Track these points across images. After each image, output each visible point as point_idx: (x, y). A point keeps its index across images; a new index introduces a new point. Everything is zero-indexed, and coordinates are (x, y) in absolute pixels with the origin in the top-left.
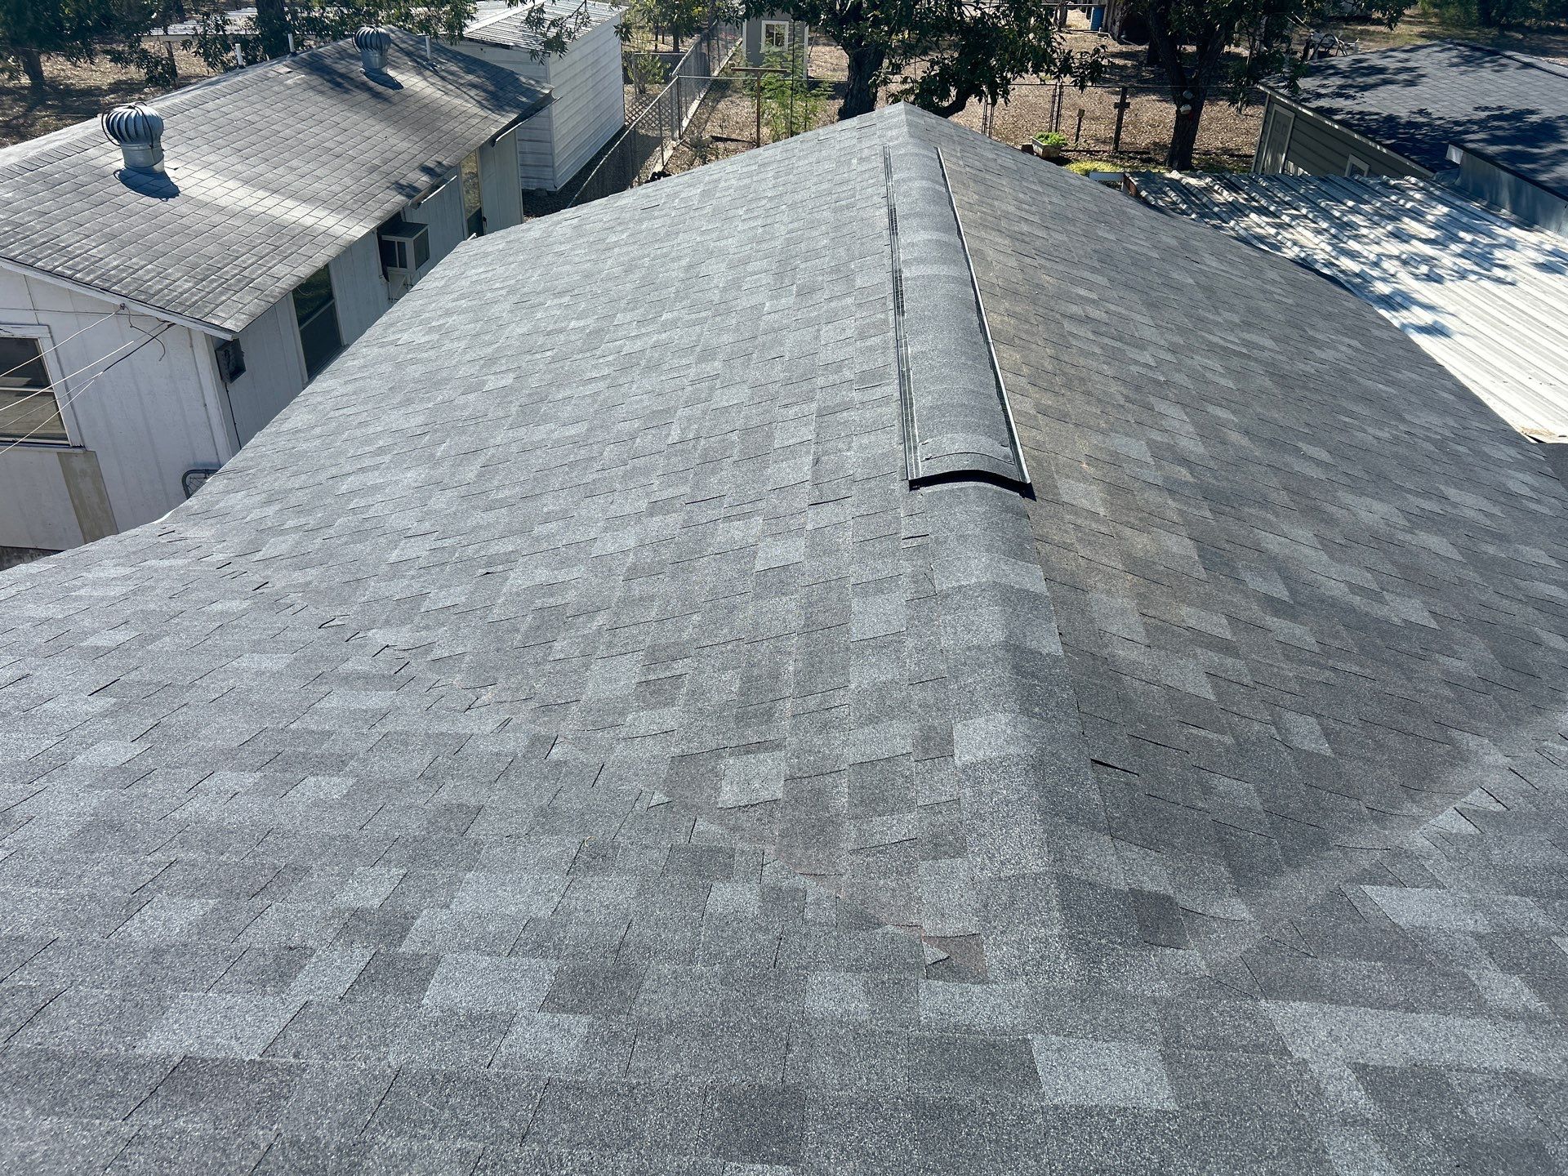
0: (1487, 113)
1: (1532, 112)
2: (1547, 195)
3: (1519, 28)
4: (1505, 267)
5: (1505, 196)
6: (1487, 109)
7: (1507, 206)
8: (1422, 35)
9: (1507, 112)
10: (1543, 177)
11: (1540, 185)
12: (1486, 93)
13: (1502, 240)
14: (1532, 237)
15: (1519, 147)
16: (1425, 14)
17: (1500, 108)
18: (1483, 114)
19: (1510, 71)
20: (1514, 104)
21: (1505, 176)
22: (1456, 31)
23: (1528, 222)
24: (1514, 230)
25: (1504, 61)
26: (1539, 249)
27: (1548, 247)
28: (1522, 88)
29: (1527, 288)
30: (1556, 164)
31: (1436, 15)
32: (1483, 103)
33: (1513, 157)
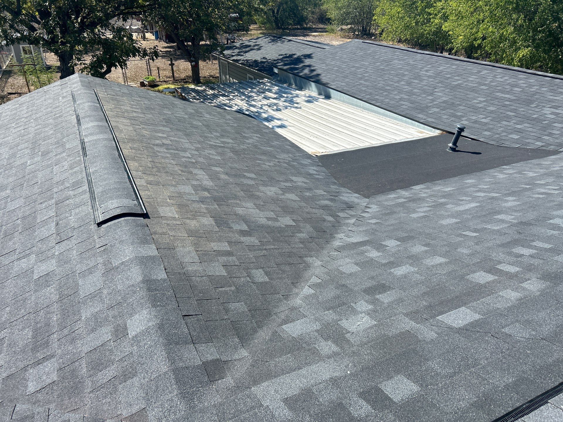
0: (282, 56)
1: (294, 55)
2: (303, 80)
3: (287, 29)
4: (297, 103)
5: (292, 81)
6: (282, 55)
7: (294, 84)
8: (261, 33)
9: (288, 55)
10: (301, 74)
11: (300, 77)
12: (280, 50)
13: (295, 95)
14: (303, 93)
15: (292, 66)
16: (260, 27)
17: (286, 54)
18: (281, 57)
19: (286, 43)
20: (289, 53)
21: (291, 75)
22: (270, 31)
23: (300, 89)
24: (297, 91)
25: (283, 40)
26: (305, 96)
27: (307, 95)
28: (290, 47)
29: (304, 109)
30: (303, 70)
31: (264, 27)
32: (281, 53)
33: (292, 69)
